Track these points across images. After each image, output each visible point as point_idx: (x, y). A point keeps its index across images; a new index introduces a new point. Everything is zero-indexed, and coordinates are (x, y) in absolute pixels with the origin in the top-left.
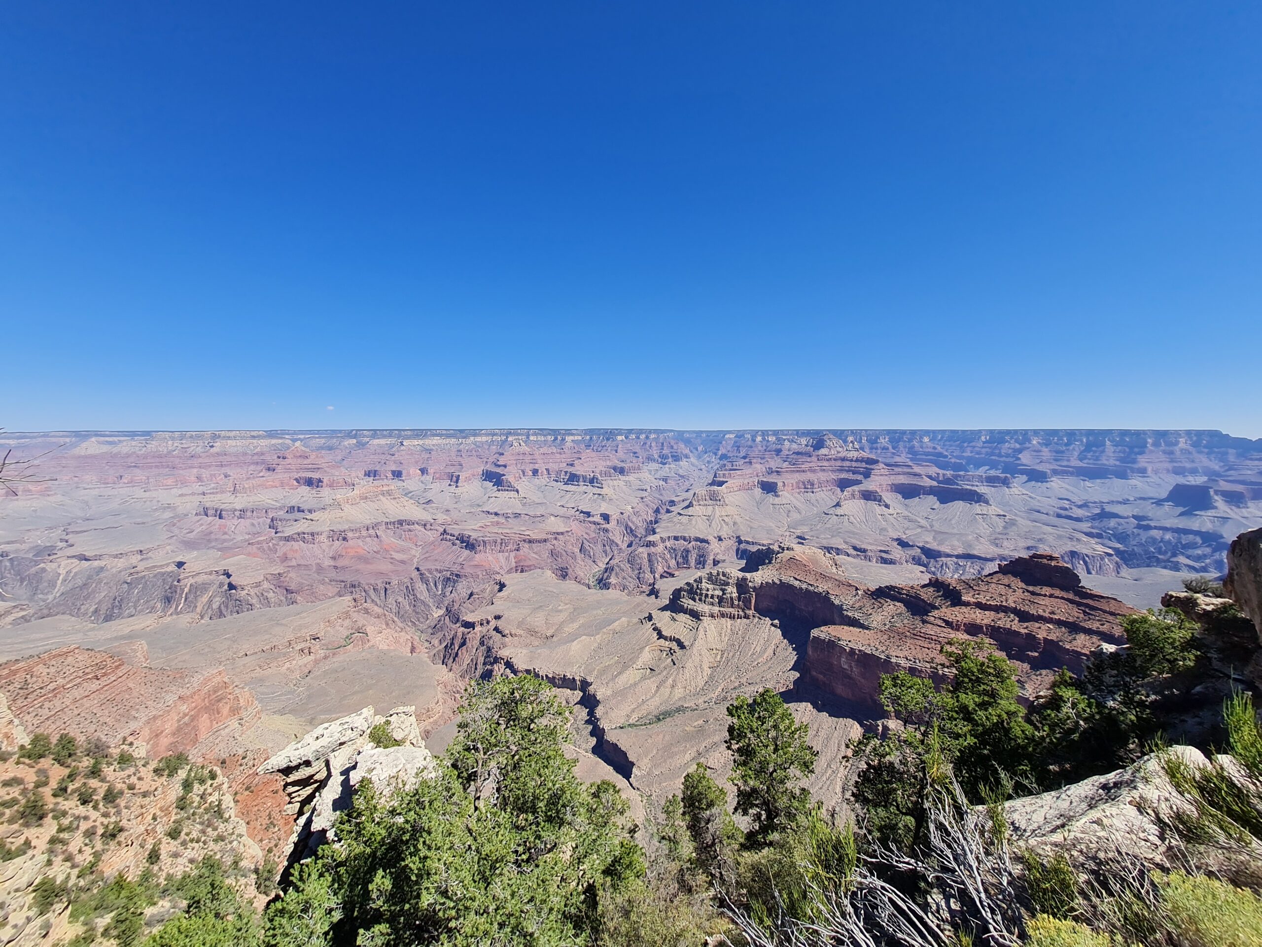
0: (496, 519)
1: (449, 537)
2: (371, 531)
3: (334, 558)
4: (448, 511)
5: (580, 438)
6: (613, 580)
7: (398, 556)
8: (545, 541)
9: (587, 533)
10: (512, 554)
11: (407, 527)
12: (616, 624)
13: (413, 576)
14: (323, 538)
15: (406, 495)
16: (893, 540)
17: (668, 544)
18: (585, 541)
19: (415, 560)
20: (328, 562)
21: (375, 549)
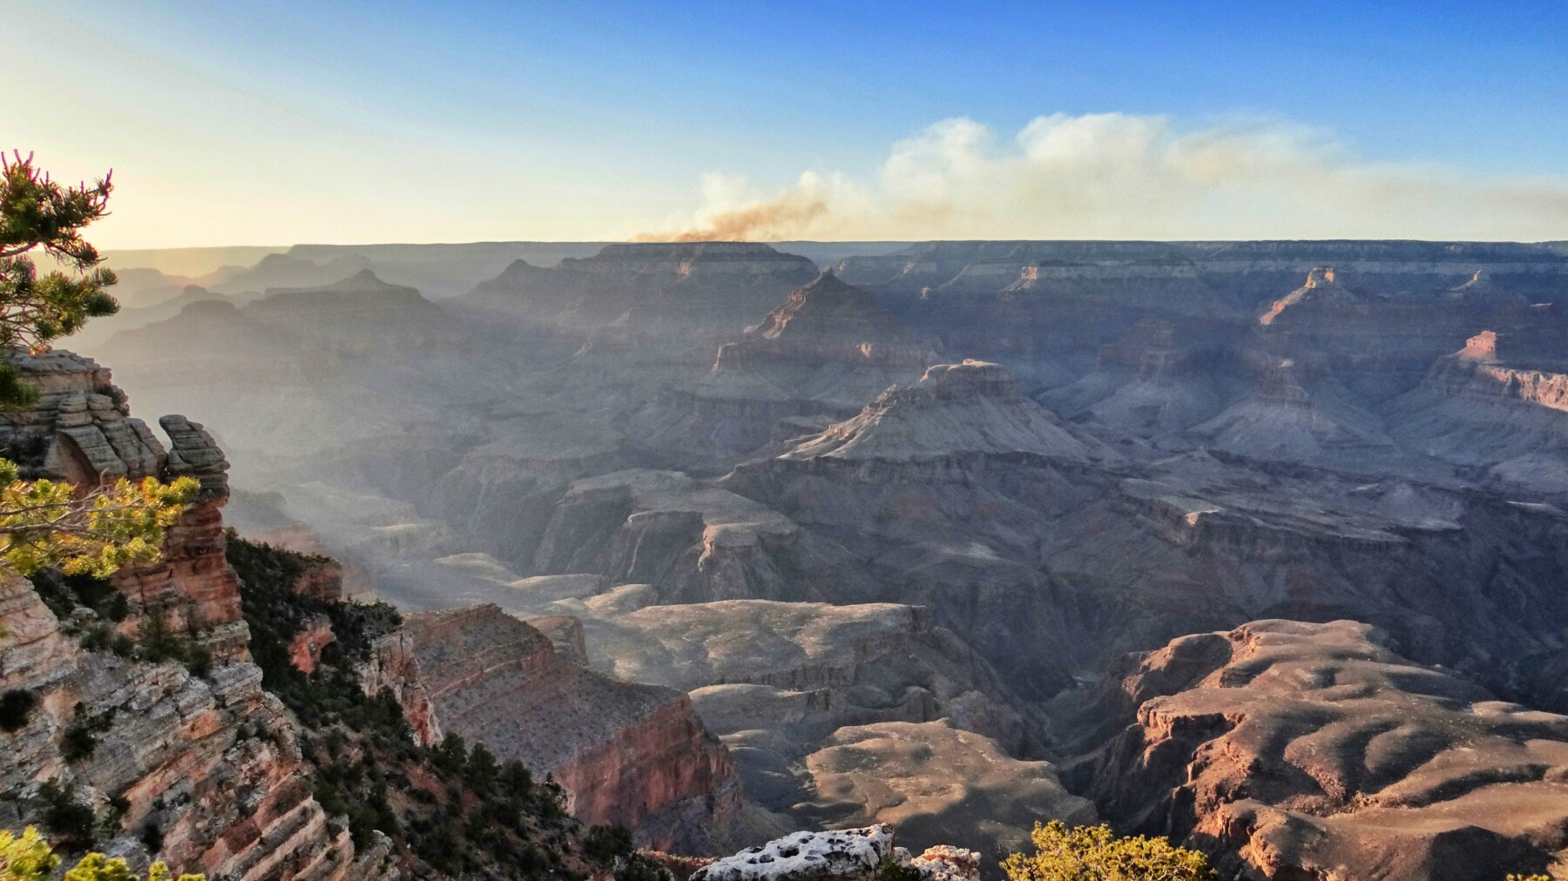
0: (1245, 474)
1: (1125, 506)
2: (956, 472)
3: (879, 520)
4: (1127, 442)
5: (1520, 269)
8: (1380, 548)
11: (1029, 470)
13: (1036, 584)
14: (862, 473)
20: (868, 527)
21: (961, 511)
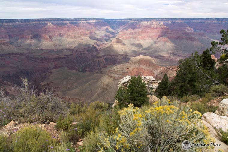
1: (30, 58)
5: (72, 22)
6: (87, 69)
7: (13, 65)
8: (64, 58)
9: (78, 55)
10: (53, 63)
11: (14, 55)
12: (90, 82)
13: (19, 72)
15: (11, 44)
16: (171, 53)
17: (104, 57)
18: (77, 57)
19: (19, 66)
